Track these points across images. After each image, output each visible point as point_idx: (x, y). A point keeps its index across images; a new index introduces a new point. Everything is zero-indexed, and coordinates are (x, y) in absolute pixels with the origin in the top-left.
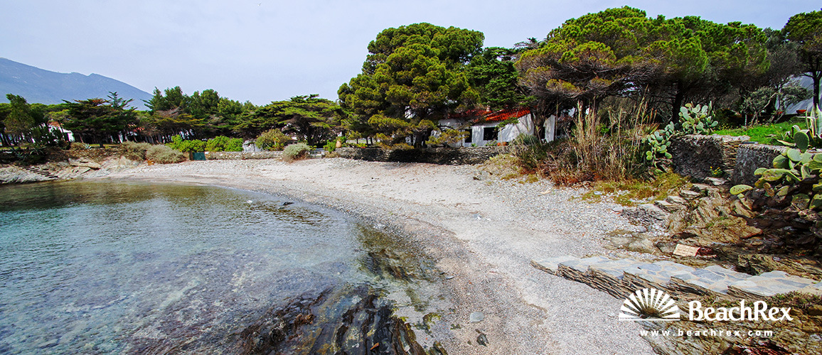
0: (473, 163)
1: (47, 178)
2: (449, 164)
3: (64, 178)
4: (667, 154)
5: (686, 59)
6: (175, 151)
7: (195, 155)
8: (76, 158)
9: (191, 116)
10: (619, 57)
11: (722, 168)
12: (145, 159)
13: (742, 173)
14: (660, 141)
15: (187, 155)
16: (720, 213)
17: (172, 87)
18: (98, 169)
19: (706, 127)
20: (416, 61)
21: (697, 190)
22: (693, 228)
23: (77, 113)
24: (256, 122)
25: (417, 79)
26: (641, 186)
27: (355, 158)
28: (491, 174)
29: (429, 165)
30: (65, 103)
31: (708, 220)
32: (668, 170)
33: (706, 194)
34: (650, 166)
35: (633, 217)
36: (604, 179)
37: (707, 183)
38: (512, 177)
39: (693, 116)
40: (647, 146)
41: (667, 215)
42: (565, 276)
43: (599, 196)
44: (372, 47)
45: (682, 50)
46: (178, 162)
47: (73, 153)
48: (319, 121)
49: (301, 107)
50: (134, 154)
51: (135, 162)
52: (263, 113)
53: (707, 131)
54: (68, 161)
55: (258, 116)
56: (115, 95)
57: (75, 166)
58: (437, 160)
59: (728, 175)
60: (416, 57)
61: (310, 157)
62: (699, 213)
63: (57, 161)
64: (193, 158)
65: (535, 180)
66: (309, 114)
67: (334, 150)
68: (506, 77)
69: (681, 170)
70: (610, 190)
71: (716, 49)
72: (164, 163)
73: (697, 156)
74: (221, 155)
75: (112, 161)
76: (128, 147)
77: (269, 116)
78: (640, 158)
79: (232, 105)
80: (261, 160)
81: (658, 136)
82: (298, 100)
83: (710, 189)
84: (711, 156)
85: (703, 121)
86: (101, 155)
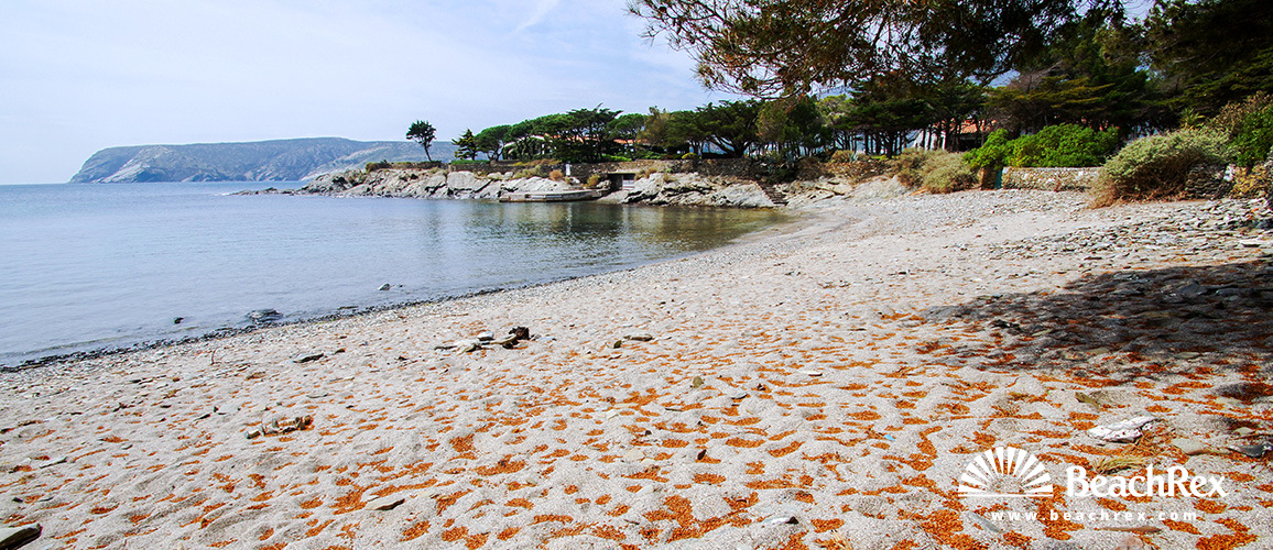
1: (771, 203)
18: (842, 195)
54: (819, 179)
63: (806, 180)
64: (982, 185)
75: (876, 183)
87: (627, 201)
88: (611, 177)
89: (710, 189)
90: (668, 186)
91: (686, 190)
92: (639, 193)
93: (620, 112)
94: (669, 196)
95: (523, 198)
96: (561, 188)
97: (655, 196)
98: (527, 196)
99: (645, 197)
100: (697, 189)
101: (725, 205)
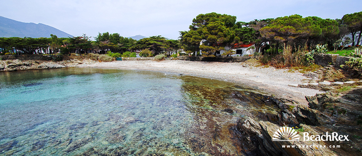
0: (239, 62)
1: (64, 67)
2: (228, 62)
3: (70, 66)
4: (313, 59)
5: (316, 31)
6: (110, 57)
8: (73, 59)
9: (113, 43)
10: (297, 30)
11: (332, 62)
12: (97, 60)
13: (338, 64)
14: (310, 55)
15: (114, 59)
16: (334, 73)
17: (106, 32)
18: (81, 63)
19: (324, 51)
20: (219, 27)
21: (326, 68)
22: (327, 77)
23: (73, 42)
24: (138, 46)
25: (220, 33)
26: (306, 68)
27: (186, 60)
28: (250, 65)
29: (220, 63)
30: (69, 38)
31: (331, 75)
32: (313, 63)
33: (328, 69)
34: (308, 62)
35: (308, 76)
36: (294, 66)
37: (328, 66)
38: (258, 66)
39: (320, 48)
40: (306, 56)
41: (318, 75)
42: (300, 87)
43: (294, 71)
44: (194, 21)
45: (315, 29)
46: (112, 61)
47: (72, 57)
48: (163, 46)
49: (155, 40)
50: (94, 58)
51: (94, 61)
52: (140, 42)
53: (325, 52)
54: (70, 60)
55: (138, 44)
56: (84, 35)
57: (73, 62)
58: (223, 61)
59: (334, 64)
60: (219, 26)
61: (165, 60)
62: (328, 73)
63: (66, 60)
64: (116, 60)
65: (268, 67)
66: (159, 43)
67: (177, 57)
68: (250, 33)
69: (318, 63)
70: (296, 69)
71: (323, 27)
72: (106, 61)
73: (323, 59)
74: (128, 59)
75: (86, 60)
76: (92, 55)
77: (143, 44)
78: (305, 60)
80: (145, 61)
81: (310, 54)
82: (153, 38)
83: (330, 68)
84: (328, 59)
85: (324, 50)
86: (81, 58)
89: (31, 64)
91: (20, 65)
100: (25, 65)
101: (48, 69)
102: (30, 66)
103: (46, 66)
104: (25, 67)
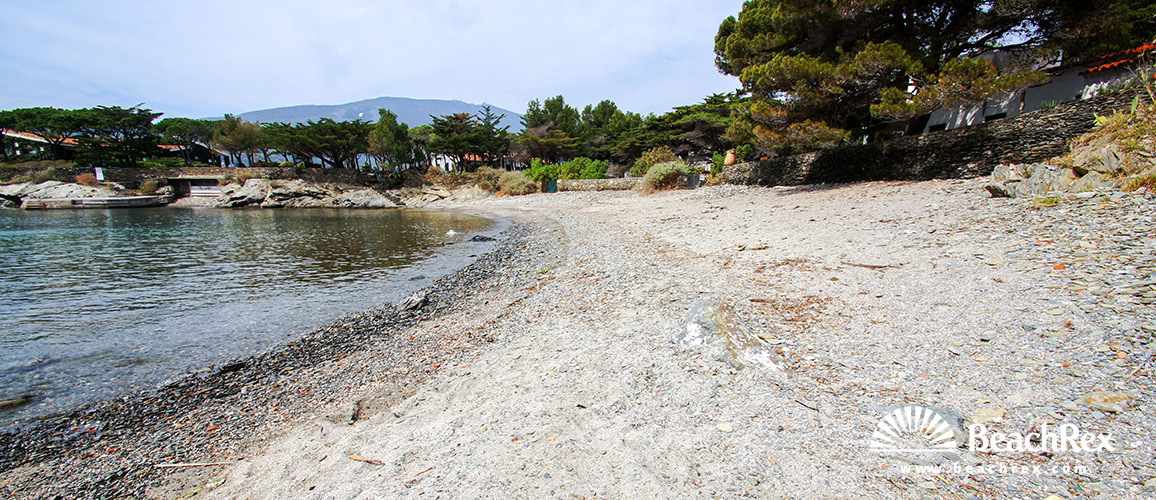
1: (395, 205)
6: (527, 179)
7: (549, 185)
8: (430, 184)
9: (562, 134)
12: (495, 188)
15: (539, 184)
17: (553, 96)
18: (446, 198)
24: (644, 139)
46: (525, 194)
47: (429, 178)
49: (711, 111)
50: (488, 181)
51: (485, 193)
52: (656, 125)
54: (421, 187)
56: (488, 110)
57: (425, 193)
63: (411, 187)
64: (545, 190)
67: (720, 171)
72: (511, 194)
74: (574, 184)
75: (464, 189)
76: (486, 173)
77: (662, 129)
79: (627, 119)
82: (715, 100)
86: (455, 183)
87: (230, 204)
88: (171, 182)
89: (324, 193)
90: (277, 191)
91: (297, 195)
92: (243, 197)
93: (161, 114)
94: (280, 200)
95: (70, 204)
96: (103, 195)
97: (262, 200)
98: (74, 202)
99: (251, 201)
100: (310, 194)
101: (352, 207)
102: (319, 198)
103: (348, 200)
104: (308, 200)
